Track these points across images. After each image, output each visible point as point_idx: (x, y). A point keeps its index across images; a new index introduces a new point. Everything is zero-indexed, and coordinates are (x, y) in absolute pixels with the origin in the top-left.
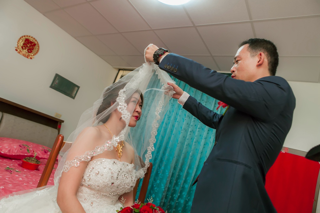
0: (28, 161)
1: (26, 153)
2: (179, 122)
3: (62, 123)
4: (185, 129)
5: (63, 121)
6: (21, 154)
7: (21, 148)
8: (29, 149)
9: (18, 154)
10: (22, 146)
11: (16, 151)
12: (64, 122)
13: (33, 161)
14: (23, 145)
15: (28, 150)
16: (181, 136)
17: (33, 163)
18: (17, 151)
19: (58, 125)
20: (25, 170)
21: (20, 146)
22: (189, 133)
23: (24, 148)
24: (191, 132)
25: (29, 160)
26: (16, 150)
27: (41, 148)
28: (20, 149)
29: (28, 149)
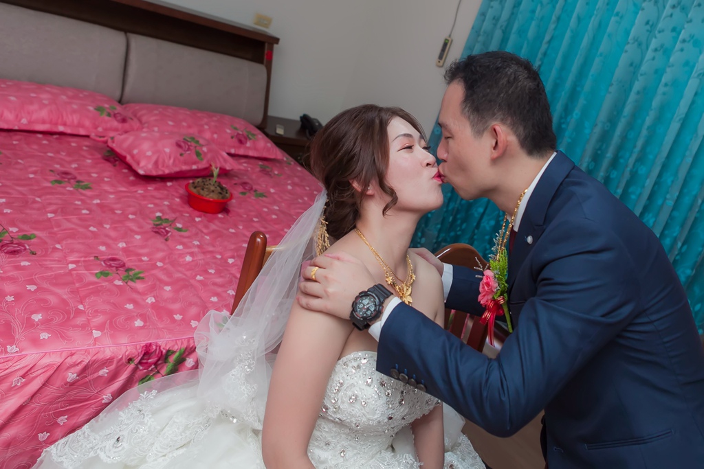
0: (202, 192)
1: (195, 163)
2: (622, 17)
3: (275, 46)
4: (636, 40)
5: (276, 40)
6: (185, 168)
7: (181, 151)
8: (200, 152)
9: (177, 169)
10: (182, 144)
11: (171, 161)
12: (280, 42)
13: (213, 191)
14: (185, 141)
15: (198, 154)
16: (623, 60)
17: (213, 197)
18: (174, 161)
19: (266, 51)
20: (197, 219)
21: (179, 145)
22: (649, 54)
23: (189, 149)
24: (656, 50)
25: (203, 189)
26: (170, 158)
27: (228, 131)
28: (178, 155)
29: (198, 150)
